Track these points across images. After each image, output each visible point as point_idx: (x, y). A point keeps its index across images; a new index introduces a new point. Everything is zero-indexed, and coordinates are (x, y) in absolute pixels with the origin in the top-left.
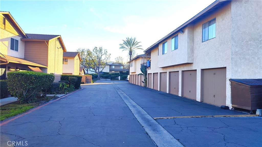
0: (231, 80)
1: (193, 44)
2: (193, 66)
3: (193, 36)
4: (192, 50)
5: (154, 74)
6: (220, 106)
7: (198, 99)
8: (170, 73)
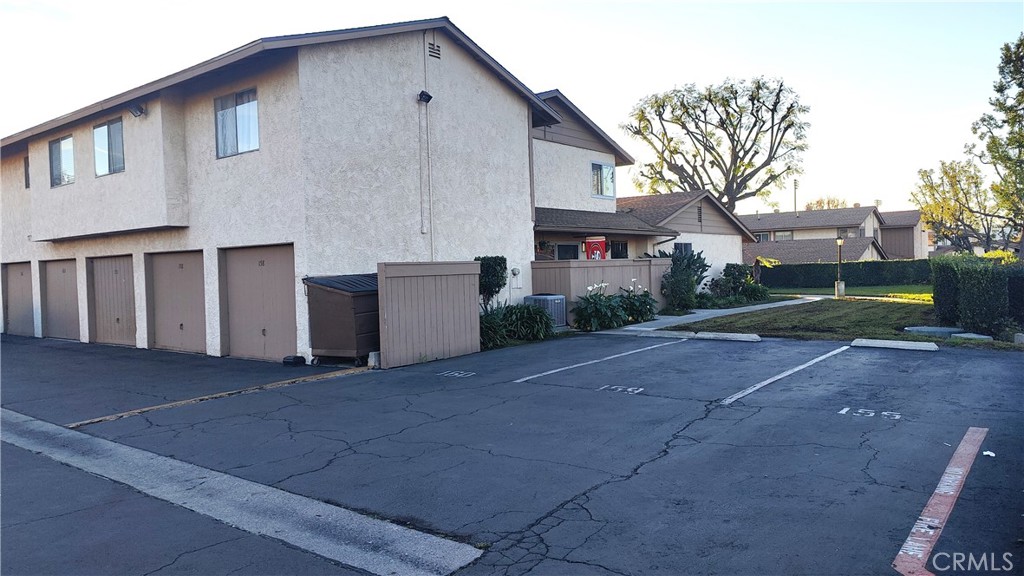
0: (306, 280)
1: (186, 160)
2: (191, 237)
3: (184, 128)
4: (181, 183)
5: (5, 265)
6: (281, 361)
7: (214, 348)
8: (90, 261)
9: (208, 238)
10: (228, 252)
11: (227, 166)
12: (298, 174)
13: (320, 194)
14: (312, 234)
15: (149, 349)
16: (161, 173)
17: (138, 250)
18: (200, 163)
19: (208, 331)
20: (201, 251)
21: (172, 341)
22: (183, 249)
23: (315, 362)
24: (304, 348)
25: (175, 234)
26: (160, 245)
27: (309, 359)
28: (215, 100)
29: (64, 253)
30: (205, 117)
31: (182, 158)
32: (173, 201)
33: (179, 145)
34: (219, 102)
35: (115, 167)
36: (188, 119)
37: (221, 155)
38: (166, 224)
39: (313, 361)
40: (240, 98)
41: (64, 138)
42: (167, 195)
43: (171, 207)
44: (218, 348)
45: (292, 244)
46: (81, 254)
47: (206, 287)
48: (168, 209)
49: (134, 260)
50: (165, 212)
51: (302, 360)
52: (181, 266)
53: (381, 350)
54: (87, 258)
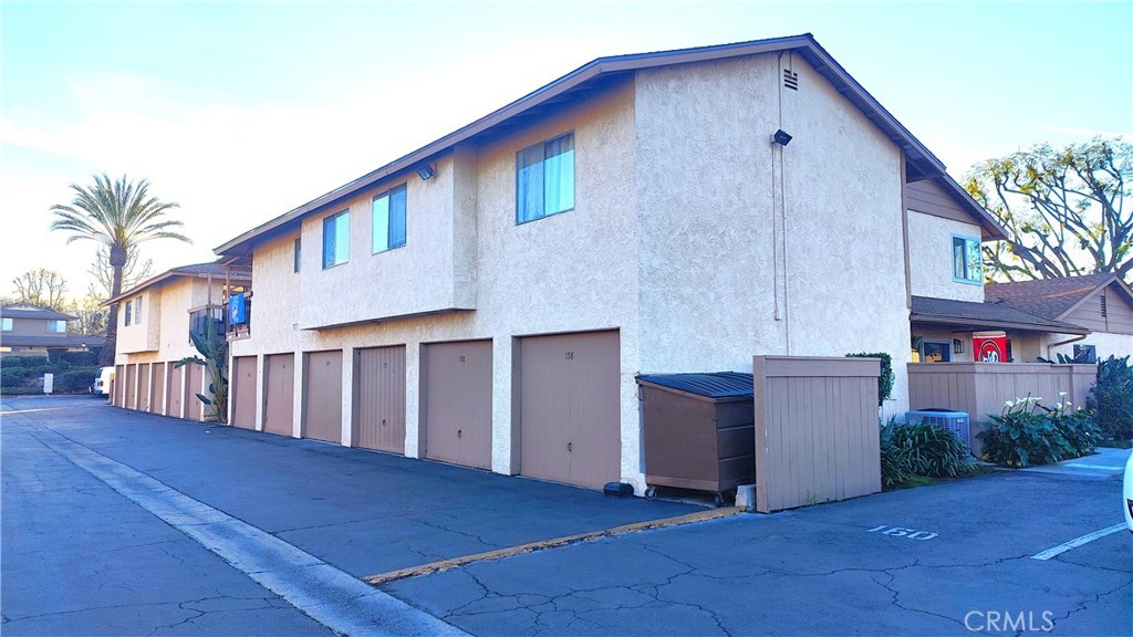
0: (639, 378)
1: (476, 228)
2: (478, 322)
3: (476, 195)
4: (471, 256)
5: (267, 357)
6: (601, 488)
7: (501, 463)
8: (358, 351)
9: (500, 324)
10: (523, 341)
11: (530, 234)
12: (631, 236)
13: (656, 263)
14: (646, 317)
15: (420, 460)
16: (450, 245)
17: (413, 339)
18: (494, 232)
19: (495, 441)
20: (491, 340)
21: (449, 451)
22: (467, 338)
23: (651, 494)
24: (632, 472)
25: (458, 318)
26: (439, 333)
27: (641, 488)
28: (517, 153)
29: (330, 343)
30: (504, 175)
31: (473, 228)
32: (462, 279)
33: (471, 210)
34: (521, 155)
35: (396, 241)
36: (482, 179)
37: (521, 220)
38: (452, 306)
39: (647, 492)
40: (550, 148)
41: (340, 214)
42: (455, 271)
43: (459, 286)
44: (508, 464)
45: (618, 330)
46: (349, 344)
47: (494, 385)
48: (455, 288)
49: (408, 351)
50: (451, 291)
51: (627, 490)
52: (463, 359)
53: (758, 484)
54: (354, 349)
